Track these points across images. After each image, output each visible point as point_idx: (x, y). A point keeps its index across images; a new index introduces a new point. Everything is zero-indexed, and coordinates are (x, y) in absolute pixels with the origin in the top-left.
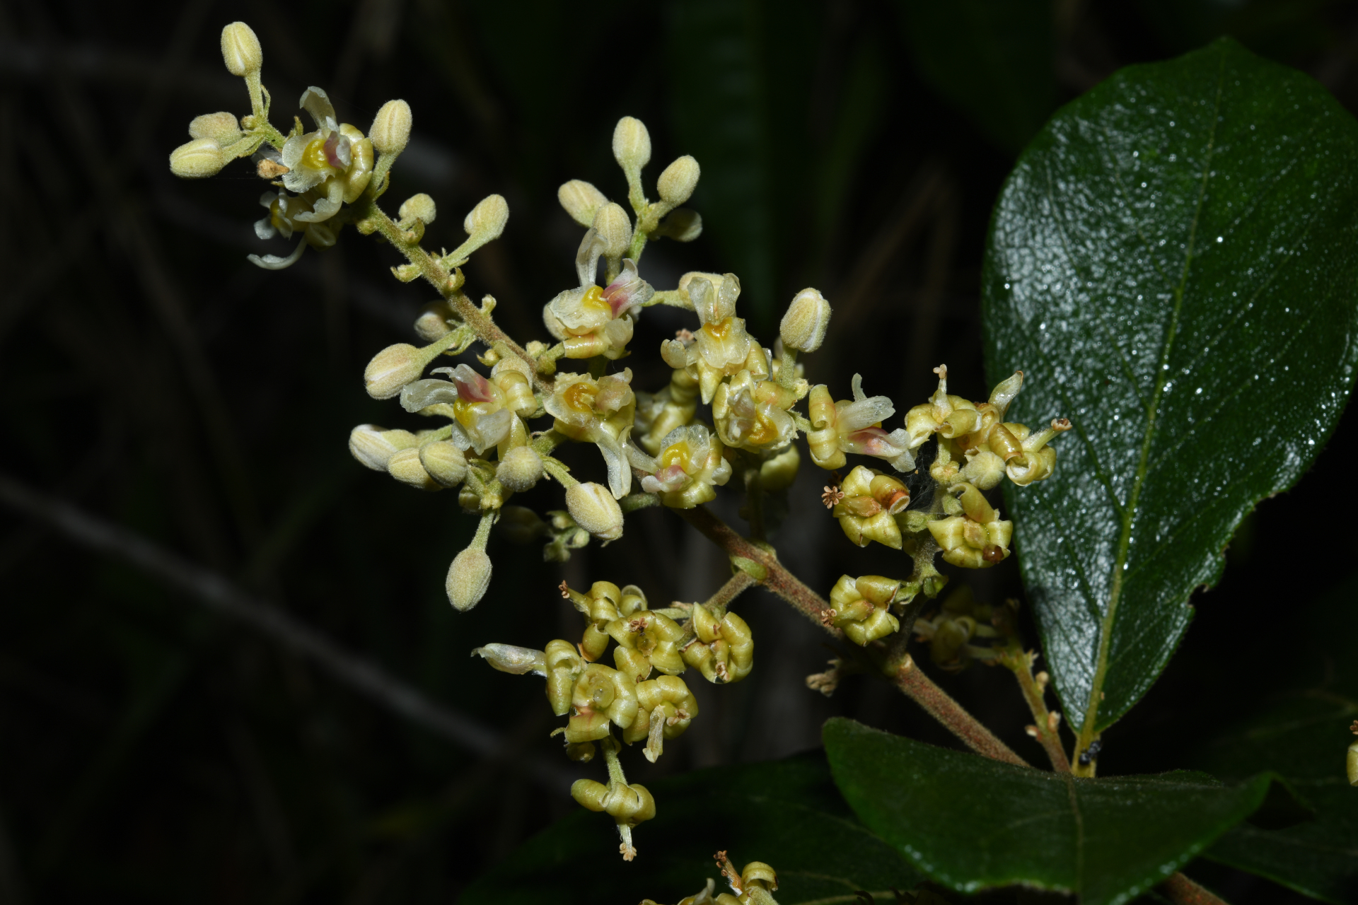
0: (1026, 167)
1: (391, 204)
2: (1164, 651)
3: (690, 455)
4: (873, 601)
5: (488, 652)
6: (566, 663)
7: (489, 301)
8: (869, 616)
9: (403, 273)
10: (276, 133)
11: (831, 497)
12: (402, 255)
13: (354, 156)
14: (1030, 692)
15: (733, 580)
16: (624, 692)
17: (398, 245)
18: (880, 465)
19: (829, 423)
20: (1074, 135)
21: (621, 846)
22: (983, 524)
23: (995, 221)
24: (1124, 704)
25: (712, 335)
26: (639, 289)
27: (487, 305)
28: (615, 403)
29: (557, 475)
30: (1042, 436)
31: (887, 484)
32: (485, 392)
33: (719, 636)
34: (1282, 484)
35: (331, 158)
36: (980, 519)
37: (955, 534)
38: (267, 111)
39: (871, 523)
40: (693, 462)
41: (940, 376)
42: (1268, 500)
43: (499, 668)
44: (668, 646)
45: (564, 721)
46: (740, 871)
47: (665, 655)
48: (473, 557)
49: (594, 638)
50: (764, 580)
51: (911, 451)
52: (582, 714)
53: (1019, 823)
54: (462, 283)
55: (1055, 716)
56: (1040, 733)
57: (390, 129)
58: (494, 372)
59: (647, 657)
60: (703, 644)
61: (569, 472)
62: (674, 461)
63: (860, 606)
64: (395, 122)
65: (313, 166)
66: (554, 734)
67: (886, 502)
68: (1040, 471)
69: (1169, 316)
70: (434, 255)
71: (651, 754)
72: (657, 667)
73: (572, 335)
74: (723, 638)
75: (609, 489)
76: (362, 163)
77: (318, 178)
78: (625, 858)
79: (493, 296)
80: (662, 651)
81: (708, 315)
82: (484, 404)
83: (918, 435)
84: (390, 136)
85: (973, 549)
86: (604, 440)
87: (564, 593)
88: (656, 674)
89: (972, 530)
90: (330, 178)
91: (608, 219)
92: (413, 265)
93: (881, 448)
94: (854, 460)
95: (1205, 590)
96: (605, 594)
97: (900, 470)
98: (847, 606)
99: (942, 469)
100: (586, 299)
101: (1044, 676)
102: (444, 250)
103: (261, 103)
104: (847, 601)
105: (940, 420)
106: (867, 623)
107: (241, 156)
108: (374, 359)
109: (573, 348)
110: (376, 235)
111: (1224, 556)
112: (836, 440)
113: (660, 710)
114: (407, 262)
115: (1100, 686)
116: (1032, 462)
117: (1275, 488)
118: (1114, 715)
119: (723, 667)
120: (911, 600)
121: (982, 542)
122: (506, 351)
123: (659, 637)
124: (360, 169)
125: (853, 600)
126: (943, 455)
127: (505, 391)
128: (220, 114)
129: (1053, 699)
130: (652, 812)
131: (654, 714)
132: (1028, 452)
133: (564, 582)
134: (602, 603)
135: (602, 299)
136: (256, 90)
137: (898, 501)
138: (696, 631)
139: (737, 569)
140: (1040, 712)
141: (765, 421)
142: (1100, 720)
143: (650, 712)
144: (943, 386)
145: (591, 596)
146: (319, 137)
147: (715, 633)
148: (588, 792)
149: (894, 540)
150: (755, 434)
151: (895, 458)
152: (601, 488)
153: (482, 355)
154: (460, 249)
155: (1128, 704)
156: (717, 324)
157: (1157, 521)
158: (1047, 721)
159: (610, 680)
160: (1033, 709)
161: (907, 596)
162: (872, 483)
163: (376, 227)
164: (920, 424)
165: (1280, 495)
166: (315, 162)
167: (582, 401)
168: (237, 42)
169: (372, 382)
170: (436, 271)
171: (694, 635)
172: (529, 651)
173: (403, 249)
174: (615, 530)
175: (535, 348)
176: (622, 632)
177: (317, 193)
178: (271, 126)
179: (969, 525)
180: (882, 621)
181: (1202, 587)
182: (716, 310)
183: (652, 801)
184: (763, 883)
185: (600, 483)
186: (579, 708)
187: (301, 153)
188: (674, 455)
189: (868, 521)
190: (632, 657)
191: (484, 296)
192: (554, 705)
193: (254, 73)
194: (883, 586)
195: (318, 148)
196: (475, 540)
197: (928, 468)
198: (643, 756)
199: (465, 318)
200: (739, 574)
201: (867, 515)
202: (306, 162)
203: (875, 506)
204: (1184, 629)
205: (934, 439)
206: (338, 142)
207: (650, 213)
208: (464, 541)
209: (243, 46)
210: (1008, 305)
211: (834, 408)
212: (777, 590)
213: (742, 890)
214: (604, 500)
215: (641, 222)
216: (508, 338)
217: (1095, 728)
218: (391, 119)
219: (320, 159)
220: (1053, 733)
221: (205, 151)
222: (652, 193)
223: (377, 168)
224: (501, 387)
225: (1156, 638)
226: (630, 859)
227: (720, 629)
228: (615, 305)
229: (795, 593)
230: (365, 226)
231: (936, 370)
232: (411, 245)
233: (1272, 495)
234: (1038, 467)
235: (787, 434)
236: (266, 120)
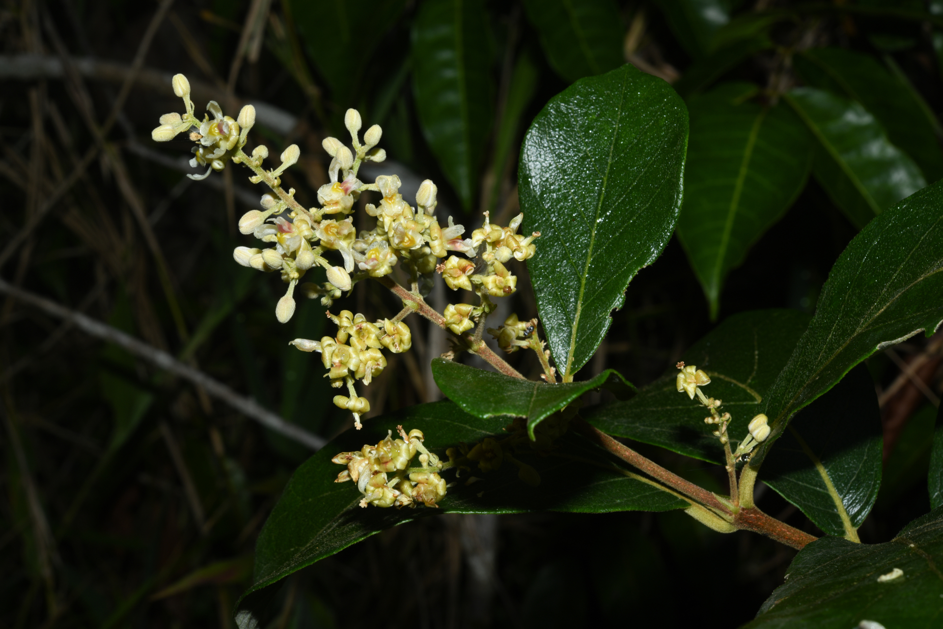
0: (537, 125)
1: (248, 150)
2: (599, 338)
3: (379, 253)
4: (462, 315)
5: (296, 342)
6: (330, 345)
7: (292, 191)
8: (461, 321)
9: (254, 180)
10: (197, 121)
11: (440, 269)
12: (254, 172)
13: (231, 130)
14: (542, 359)
15: (404, 310)
16: (354, 355)
17: (251, 168)
18: (461, 255)
19: (439, 237)
20: (558, 110)
21: (355, 423)
22: (504, 277)
23: (523, 150)
24: (582, 362)
25: (387, 201)
26: (356, 183)
27: (291, 192)
28: (346, 232)
29: (323, 264)
30: (529, 239)
31: (464, 262)
32: (289, 228)
33: (396, 332)
34: (648, 262)
35: (221, 131)
36: (502, 275)
37: (492, 282)
38: (193, 112)
39: (458, 280)
40: (381, 256)
41: (486, 216)
42: (643, 269)
43: (301, 350)
44: (373, 336)
45: (329, 370)
46: (407, 433)
47: (372, 340)
48: (287, 299)
49: (342, 335)
50: (418, 309)
51: (474, 248)
52: (336, 366)
53: (509, 393)
54: (280, 183)
55: (553, 369)
56: (547, 377)
57: (246, 117)
58: (294, 220)
59: (364, 341)
60: (389, 336)
61: (328, 263)
62: (373, 256)
63: (457, 317)
64: (248, 114)
65: (213, 134)
66: (325, 376)
67: (464, 270)
68: (528, 254)
69: (600, 190)
70: (268, 171)
71: (366, 382)
72: (368, 346)
73: (329, 204)
74: (398, 333)
75: (345, 269)
76: (235, 133)
77: (215, 140)
78: (357, 429)
79: (294, 188)
80: (370, 338)
81: (386, 193)
82: (290, 234)
83: (477, 241)
84: (246, 121)
85: (500, 289)
86: (342, 248)
87: (328, 315)
88: (368, 348)
89: (499, 280)
90: (221, 139)
91: (342, 153)
92: (258, 176)
93: (461, 247)
94: (450, 253)
95: (617, 310)
96: (346, 315)
97: (470, 257)
98: (451, 317)
99: (487, 256)
100: (333, 188)
101: (548, 352)
102: (272, 169)
103: (190, 108)
104: (451, 315)
105: (486, 234)
106: (460, 325)
107: (182, 131)
108: (242, 217)
109: (328, 210)
110: (242, 163)
111: (625, 295)
112: (442, 244)
113: (370, 363)
114: (256, 175)
115: (572, 355)
116: (524, 251)
117: (646, 264)
118: (578, 367)
119: (397, 345)
120: (480, 314)
121: (503, 285)
122: (299, 212)
123: (369, 332)
124: (234, 135)
125: (454, 315)
126: (489, 248)
127: (299, 228)
128: (173, 114)
129: (552, 362)
130: (368, 409)
131: (367, 365)
132: (522, 246)
133: (328, 311)
134: (345, 320)
135: (341, 188)
136: (188, 103)
137: (468, 270)
138: (386, 330)
139: (406, 305)
140: (546, 367)
141: (410, 237)
142: (572, 370)
143: (366, 365)
144: (487, 220)
145: (340, 317)
146: (215, 122)
147: (394, 331)
148: (340, 401)
149: (468, 286)
150: (406, 243)
151: (467, 251)
152: (341, 269)
153: (290, 214)
154: (279, 168)
155: (584, 362)
156: (390, 196)
157: (596, 281)
158: (549, 371)
159: (348, 351)
160: (544, 367)
161: (478, 313)
162: (458, 262)
163: (242, 160)
164: (478, 236)
165: (648, 267)
166: (214, 133)
167: (332, 231)
168: (179, 82)
169: (242, 227)
170: (268, 178)
171: (385, 332)
172: (314, 341)
173: (254, 169)
174: (347, 286)
175: (313, 210)
176: (352, 332)
177: (215, 146)
178: (195, 118)
179: (498, 278)
180: (467, 324)
181: (616, 308)
182: (390, 191)
183: (368, 403)
184: (418, 438)
185: (341, 266)
186: (335, 363)
187: (208, 129)
188: (372, 254)
189: (456, 279)
190: (358, 342)
191: (290, 188)
192: (325, 364)
193: (187, 95)
194: (466, 308)
195: (215, 127)
196: (288, 292)
197: (481, 255)
198: (363, 383)
199: (282, 198)
200: (407, 307)
201: (456, 276)
202: (210, 133)
203: (459, 272)
204: (608, 328)
205: (484, 242)
206: (223, 124)
207: (361, 150)
208: (283, 293)
209: (182, 84)
210: (530, 188)
211: (441, 231)
212: (424, 314)
213: (409, 441)
214: (343, 273)
215: (358, 154)
216: (301, 206)
217: (570, 373)
218: (246, 113)
219: (216, 132)
220: (552, 376)
221: (167, 130)
222: (362, 142)
223: (241, 135)
224: (297, 227)
225: (596, 332)
226: (359, 429)
227: (396, 329)
228: (346, 190)
229: (432, 315)
230: (236, 159)
231: (484, 213)
232: (257, 167)
233: (644, 267)
234: (527, 252)
235: (420, 242)
236: (193, 116)
